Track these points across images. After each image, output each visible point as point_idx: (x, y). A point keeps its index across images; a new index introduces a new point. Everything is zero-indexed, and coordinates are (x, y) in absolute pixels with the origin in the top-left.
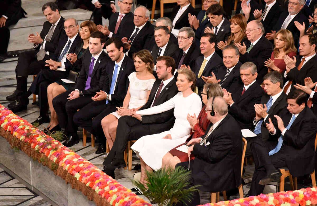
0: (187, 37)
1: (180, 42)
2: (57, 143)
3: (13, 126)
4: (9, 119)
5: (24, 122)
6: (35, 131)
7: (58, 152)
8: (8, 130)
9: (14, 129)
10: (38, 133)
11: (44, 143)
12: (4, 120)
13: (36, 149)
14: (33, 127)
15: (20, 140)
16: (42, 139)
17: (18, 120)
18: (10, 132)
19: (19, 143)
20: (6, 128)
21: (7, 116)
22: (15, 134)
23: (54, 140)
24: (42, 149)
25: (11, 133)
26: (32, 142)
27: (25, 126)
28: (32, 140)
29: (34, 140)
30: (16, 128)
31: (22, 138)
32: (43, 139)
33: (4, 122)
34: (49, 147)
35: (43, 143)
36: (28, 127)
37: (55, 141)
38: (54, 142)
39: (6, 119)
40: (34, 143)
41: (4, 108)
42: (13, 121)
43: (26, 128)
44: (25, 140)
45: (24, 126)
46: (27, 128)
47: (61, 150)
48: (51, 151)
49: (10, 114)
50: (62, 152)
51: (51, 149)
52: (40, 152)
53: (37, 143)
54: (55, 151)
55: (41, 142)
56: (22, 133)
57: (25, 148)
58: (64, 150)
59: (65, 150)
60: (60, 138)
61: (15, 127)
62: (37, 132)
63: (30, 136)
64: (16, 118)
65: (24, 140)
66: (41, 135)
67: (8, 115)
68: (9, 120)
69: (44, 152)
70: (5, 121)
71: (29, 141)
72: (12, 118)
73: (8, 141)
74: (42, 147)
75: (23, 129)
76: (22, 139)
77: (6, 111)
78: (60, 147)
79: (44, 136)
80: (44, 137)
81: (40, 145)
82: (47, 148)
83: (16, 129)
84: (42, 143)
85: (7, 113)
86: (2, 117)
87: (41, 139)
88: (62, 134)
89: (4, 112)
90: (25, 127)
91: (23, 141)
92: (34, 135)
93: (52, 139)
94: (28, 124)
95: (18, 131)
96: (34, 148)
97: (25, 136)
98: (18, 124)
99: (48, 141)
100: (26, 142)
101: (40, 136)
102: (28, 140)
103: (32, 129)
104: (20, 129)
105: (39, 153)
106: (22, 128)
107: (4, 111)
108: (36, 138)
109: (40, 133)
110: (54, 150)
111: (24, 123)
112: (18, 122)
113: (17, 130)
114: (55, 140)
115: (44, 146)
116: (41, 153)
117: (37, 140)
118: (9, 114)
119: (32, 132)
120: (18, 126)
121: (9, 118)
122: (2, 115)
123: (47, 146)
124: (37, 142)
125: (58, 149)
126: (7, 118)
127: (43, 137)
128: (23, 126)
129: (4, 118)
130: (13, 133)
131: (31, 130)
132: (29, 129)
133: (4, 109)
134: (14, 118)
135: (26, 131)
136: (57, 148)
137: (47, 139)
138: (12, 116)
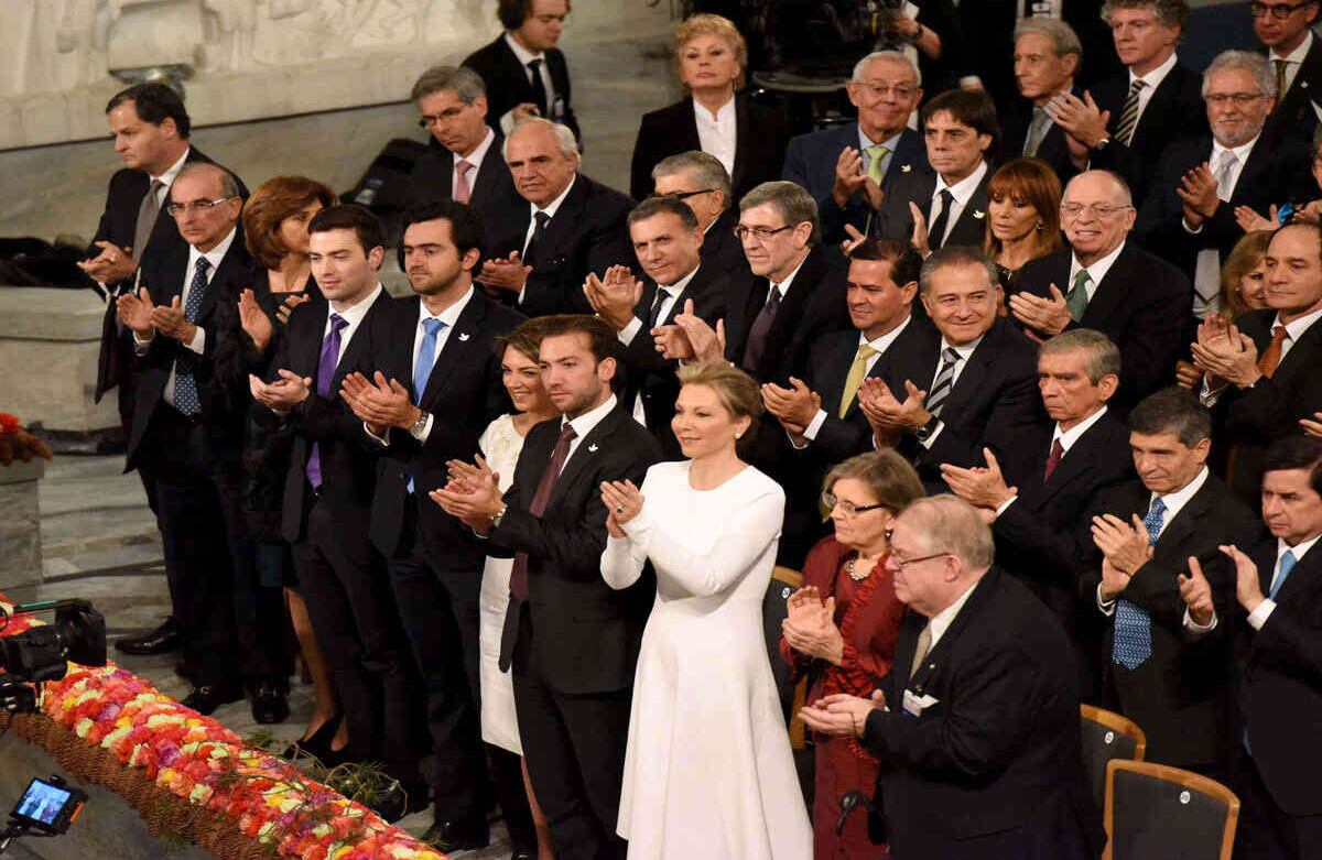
0: (781, 226)
1: (754, 249)
2: (356, 812)
3: (158, 746)
4: (139, 718)
5: (204, 728)
6: (253, 763)
7: (362, 851)
8: (133, 762)
9: (161, 758)
10: (272, 773)
11: (297, 816)
12: (116, 719)
13: (264, 840)
14: (246, 749)
15: (187, 803)
16: (287, 798)
17: (177, 719)
18: (143, 771)
19: (185, 815)
20: (127, 753)
21: (130, 704)
22: (168, 776)
23: (345, 802)
24: (288, 838)
25: (147, 772)
26: (244, 810)
27: (210, 743)
28: (246, 803)
29: (252, 804)
30: (168, 752)
31: (200, 792)
32: (292, 797)
33: (116, 728)
34: (322, 830)
35: (295, 815)
36: (223, 748)
37: (349, 806)
38: (341, 809)
39: (123, 716)
40: (253, 814)
41: (115, 669)
42: (155, 722)
43: (213, 753)
44: (212, 802)
45: (205, 744)
46: (220, 751)
47: (378, 844)
48: (331, 848)
49: (142, 693)
50: (381, 851)
51: (333, 838)
52: (282, 854)
53: (268, 815)
54: (348, 849)
55: (284, 811)
56: (197, 771)
57: (214, 836)
58: (391, 842)
59: (394, 845)
60: (371, 790)
61: (167, 747)
62: (267, 767)
63: (237, 785)
64: (167, 712)
65: (208, 804)
66: (282, 780)
67: (133, 696)
68: (136, 718)
69: (298, 853)
70: (119, 723)
71: (228, 808)
72: (150, 710)
73: (134, 807)
74: (288, 829)
75: (203, 756)
76: (200, 797)
77: (124, 683)
78: (370, 832)
79: (298, 786)
80: (298, 791)
81: (281, 824)
82: (314, 836)
83: (172, 758)
84: (291, 813)
85: (129, 690)
86: (106, 706)
87: (284, 799)
88: (377, 774)
89: (115, 687)
90: (207, 747)
91: (204, 808)
92: (251, 781)
93: (336, 799)
94: (224, 735)
95: (181, 765)
96: (253, 835)
97: (211, 784)
98: (178, 736)
99: (316, 807)
100: (215, 811)
101: (281, 786)
102: (226, 800)
103: (244, 755)
104: (188, 754)
105: (276, 854)
106: (195, 755)
107: (114, 682)
108: (261, 796)
109: (278, 773)
110: (347, 842)
111: (206, 731)
112: (178, 726)
113: (173, 761)
114: (348, 802)
115: (298, 825)
116: (287, 854)
117: (265, 802)
118: (136, 694)
119: (242, 770)
120: (180, 747)
121: (140, 710)
122: (103, 700)
123: (313, 826)
124: (263, 809)
125: (365, 839)
126: (130, 713)
127: (293, 788)
128: (200, 743)
129: (114, 711)
130: (157, 773)
131: (237, 760)
132: (226, 758)
133: (116, 672)
134: (159, 712)
135: (213, 764)
136: (358, 836)
137: (309, 798)
138: (150, 704)
